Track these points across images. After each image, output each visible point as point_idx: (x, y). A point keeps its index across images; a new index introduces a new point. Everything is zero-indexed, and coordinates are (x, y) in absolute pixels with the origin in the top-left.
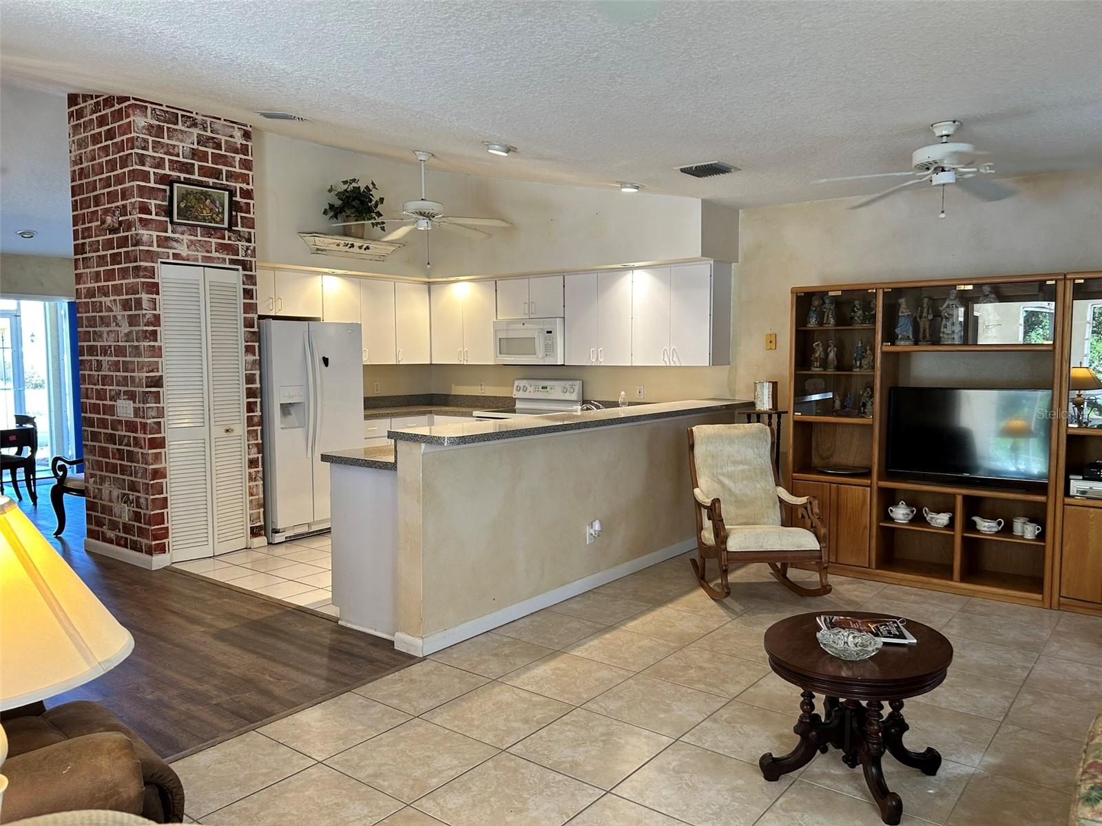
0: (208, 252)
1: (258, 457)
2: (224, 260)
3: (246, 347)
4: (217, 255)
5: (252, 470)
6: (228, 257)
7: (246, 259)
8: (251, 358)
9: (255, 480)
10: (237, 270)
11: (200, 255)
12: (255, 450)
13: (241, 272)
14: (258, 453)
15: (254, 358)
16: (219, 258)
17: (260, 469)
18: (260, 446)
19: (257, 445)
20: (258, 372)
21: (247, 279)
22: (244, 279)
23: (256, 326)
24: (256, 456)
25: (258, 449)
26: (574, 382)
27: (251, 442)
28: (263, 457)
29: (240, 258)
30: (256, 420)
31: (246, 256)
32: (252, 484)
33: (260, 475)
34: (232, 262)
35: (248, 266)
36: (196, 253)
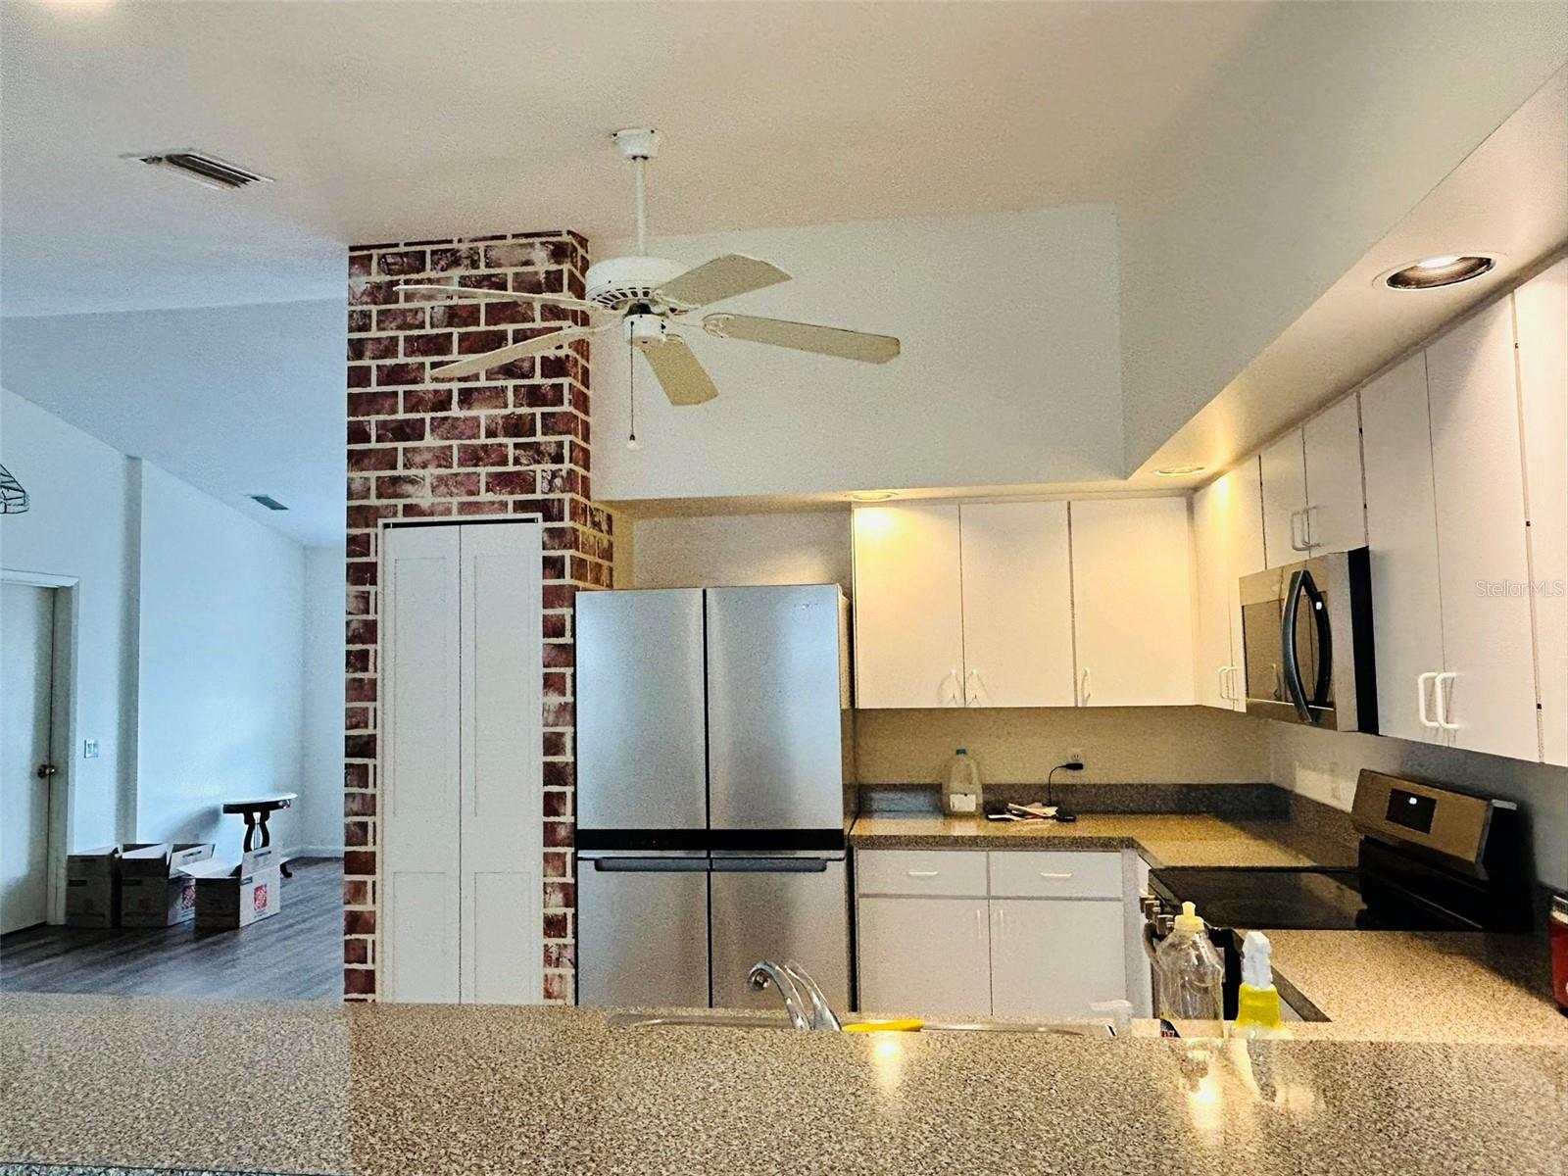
0: (471, 493)
1: (565, 914)
2: (504, 505)
3: (547, 677)
4: (490, 497)
5: (553, 942)
6: (510, 499)
7: (551, 496)
8: (555, 699)
9: (558, 963)
10: (532, 521)
11: (455, 501)
12: (558, 897)
13: (541, 525)
14: (567, 905)
15: (562, 700)
16: (493, 503)
17: (569, 940)
18: (571, 890)
19: (563, 887)
20: (568, 730)
21: (550, 537)
22: (546, 538)
23: (568, 633)
24: (560, 911)
25: (566, 896)
27: (549, 880)
28: (575, 916)
29: (538, 496)
30: (562, 832)
31: (551, 490)
32: (552, 971)
33: (569, 953)
34: (521, 506)
35: (555, 511)
36: (449, 499)
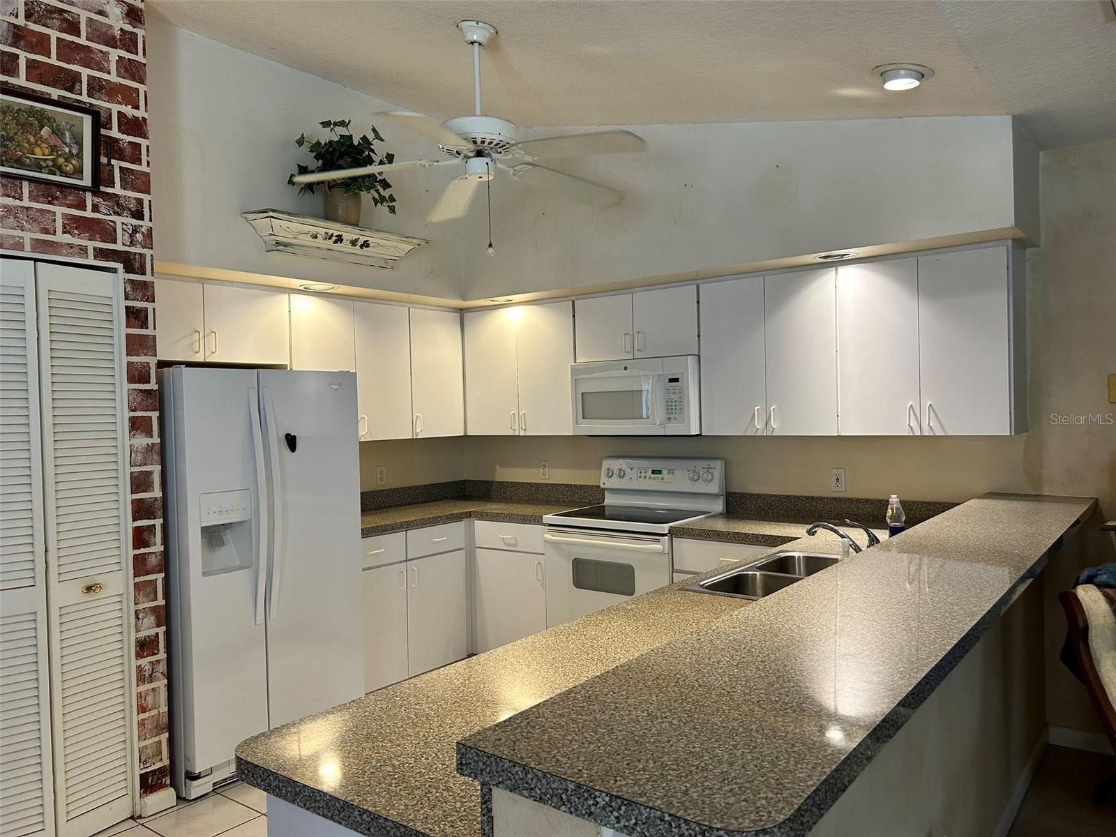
0: (46, 231)
1: (157, 634)
2: (83, 250)
3: (133, 421)
4: (67, 238)
5: (145, 662)
6: (91, 245)
7: (132, 249)
8: (141, 441)
9: (151, 678)
10: (114, 271)
11: (27, 237)
12: (150, 620)
13: (122, 275)
14: (158, 626)
15: (150, 441)
16: (71, 246)
17: (162, 655)
18: (163, 613)
19: (155, 610)
20: (157, 469)
21: (133, 289)
22: (128, 289)
23: (153, 380)
24: (152, 632)
25: (158, 618)
26: (712, 463)
27: (141, 607)
28: (168, 634)
29: (119, 247)
30: (153, 561)
31: (132, 244)
32: (144, 688)
33: (162, 667)
34: (100, 254)
35: (137, 265)
36: (18, 233)
